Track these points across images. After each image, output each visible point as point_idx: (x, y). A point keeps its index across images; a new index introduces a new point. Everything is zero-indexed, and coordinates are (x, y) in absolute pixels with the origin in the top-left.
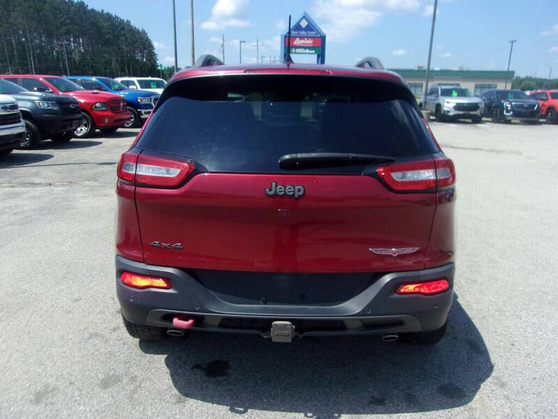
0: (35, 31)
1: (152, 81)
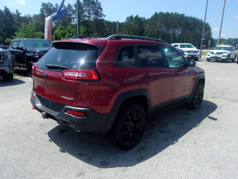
0: (164, 27)
1: (186, 45)
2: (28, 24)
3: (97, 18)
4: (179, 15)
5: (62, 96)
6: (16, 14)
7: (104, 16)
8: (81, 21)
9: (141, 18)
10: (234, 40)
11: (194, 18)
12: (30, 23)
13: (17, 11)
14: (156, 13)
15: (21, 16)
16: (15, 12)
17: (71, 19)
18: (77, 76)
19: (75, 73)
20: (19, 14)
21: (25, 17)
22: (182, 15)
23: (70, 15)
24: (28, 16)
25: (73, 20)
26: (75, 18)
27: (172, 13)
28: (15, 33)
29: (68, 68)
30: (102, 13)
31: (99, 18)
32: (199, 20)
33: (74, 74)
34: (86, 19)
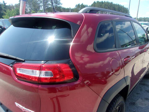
2: (11, 10)
3: (57, 5)
4: (109, 3)
5: (15, 103)
6: (3, 4)
7: (62, 4)
8: (46, 8)
9: (85, 5)
10: (143, 19)
11: (119, 5)
12: (12, 10)
13: (4, 2)
14: (95, 2)
15: (6, 5)
16: (3, 2)
17: (40, 6)
18: (37, 76)
19: (35, 70)
20: (5, 4)
21: (10, 5)
22: (112, 3)
23: (39, 4)
24: (11, 5)
25: (41, 7)
26: (42, 5)
27: (105, 1)
28: (3, 16)
29: (24, 60)
30: (60, 2)
31: (58, 6)
32: (121, 6)
33: (33, 71)
34: (50, 6)
